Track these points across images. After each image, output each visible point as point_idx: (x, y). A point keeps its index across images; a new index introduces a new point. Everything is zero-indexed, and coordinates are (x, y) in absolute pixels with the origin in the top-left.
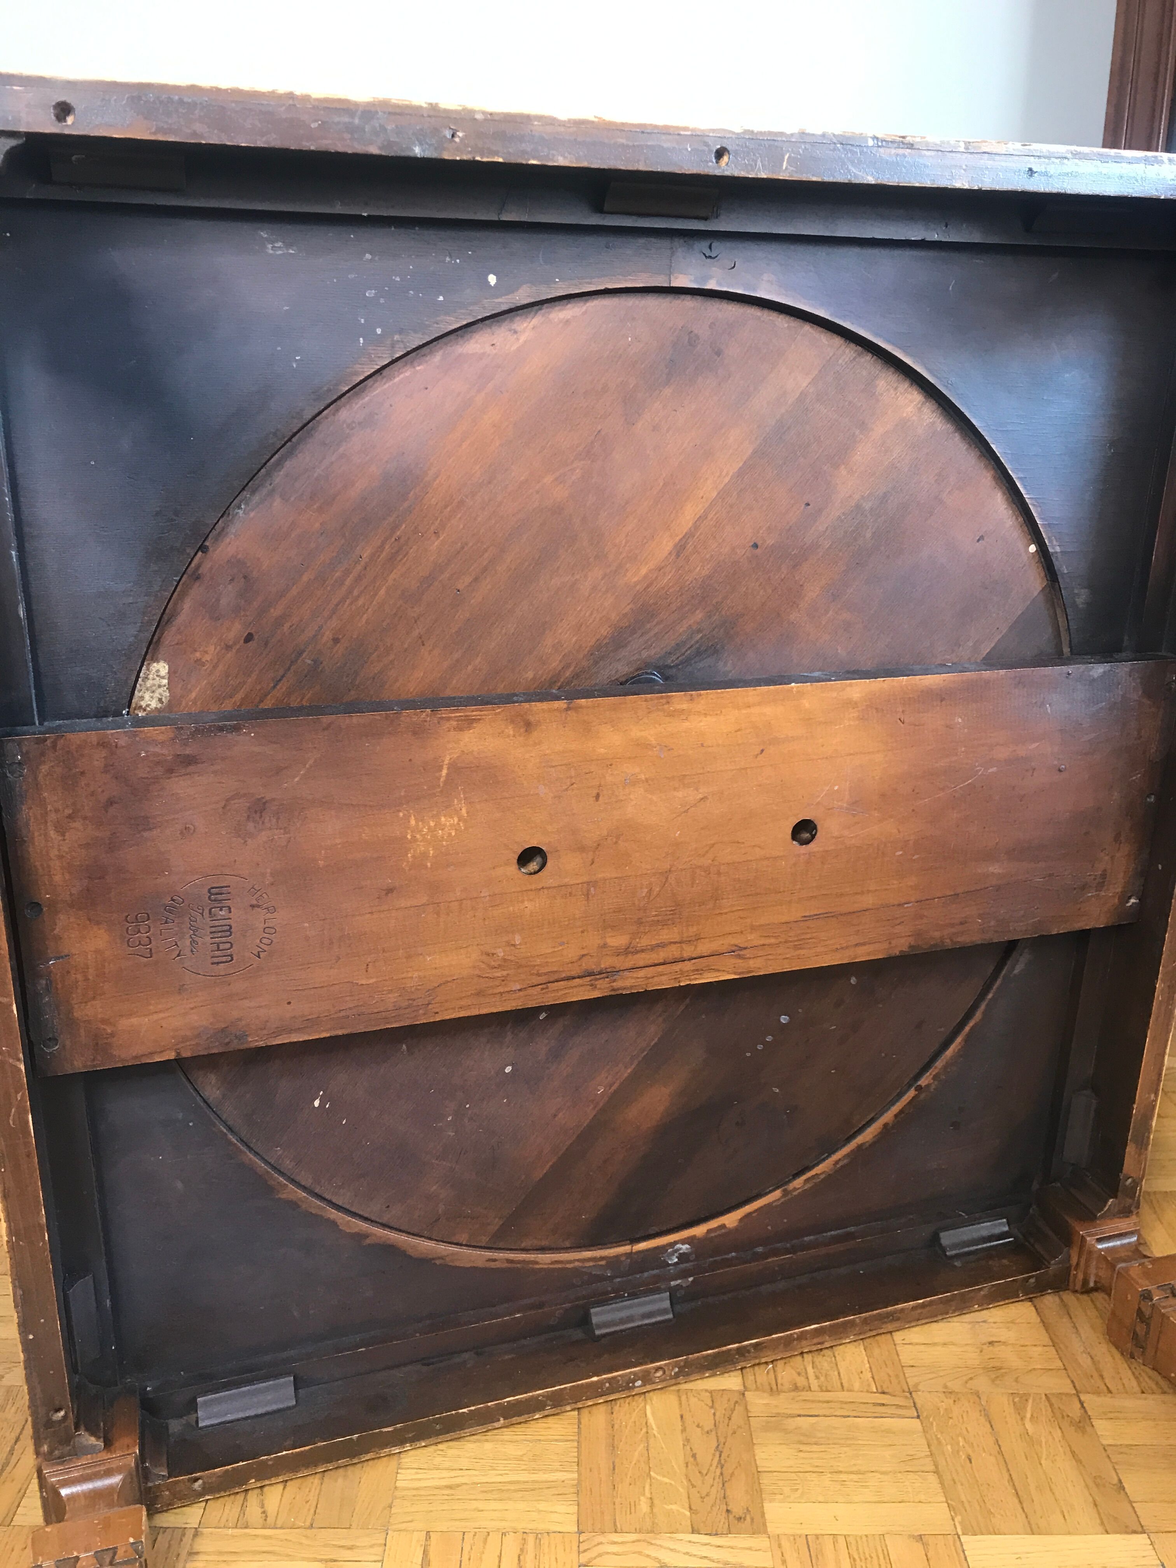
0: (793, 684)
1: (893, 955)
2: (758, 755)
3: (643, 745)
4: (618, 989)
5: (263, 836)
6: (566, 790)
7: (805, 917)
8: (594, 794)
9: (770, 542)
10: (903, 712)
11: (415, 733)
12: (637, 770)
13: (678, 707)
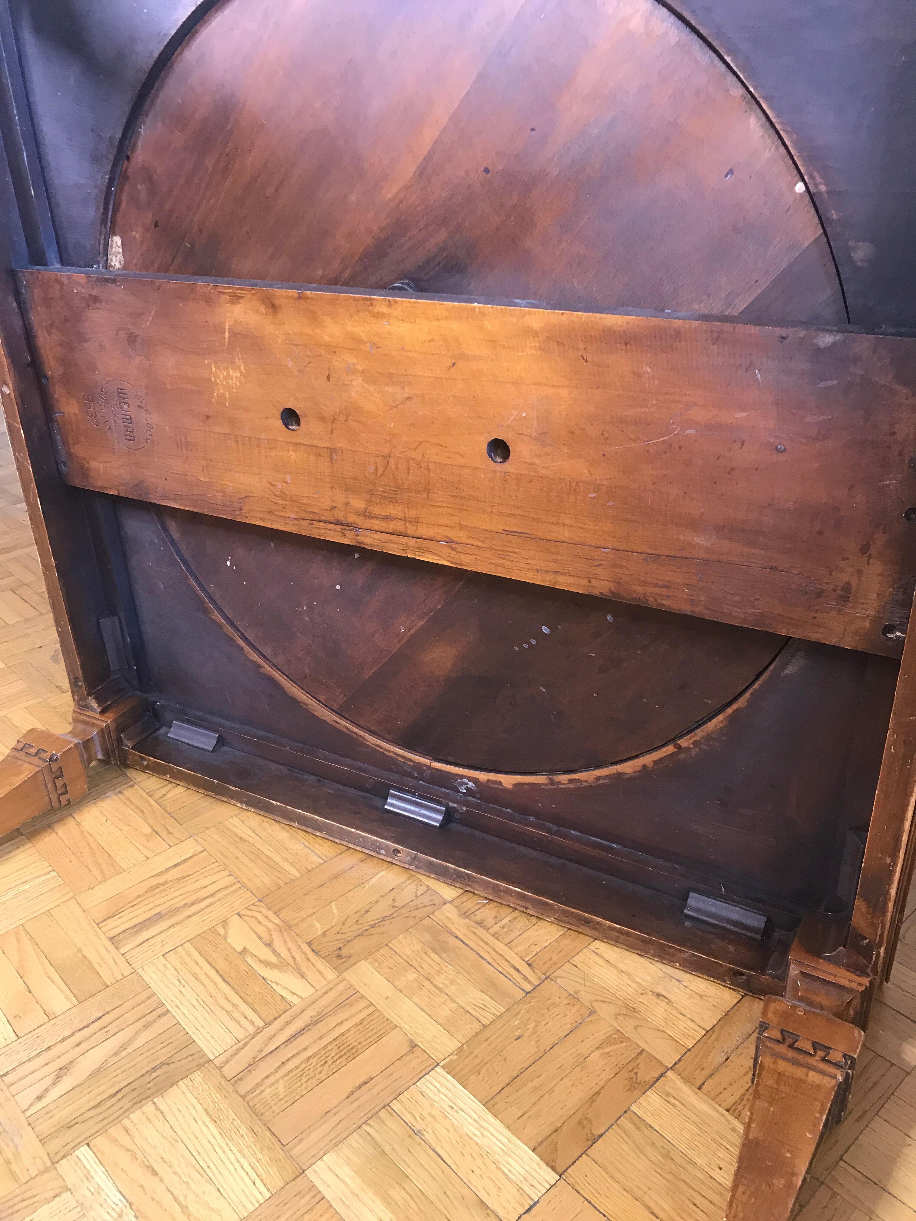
0: (476, 304)
1: (593, 594)
2: (450, 367)
3: (356, 339)
4: (362, 543)
5: (138, 359)
6: (306, 366)
7: (506, 530)
8: (326, 375)
9: (500, 167)
10: (585, 349)
11: (207, 302)
12: (355, 361)
13: (381, 310)
